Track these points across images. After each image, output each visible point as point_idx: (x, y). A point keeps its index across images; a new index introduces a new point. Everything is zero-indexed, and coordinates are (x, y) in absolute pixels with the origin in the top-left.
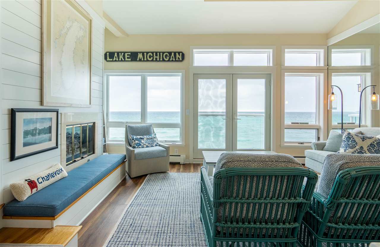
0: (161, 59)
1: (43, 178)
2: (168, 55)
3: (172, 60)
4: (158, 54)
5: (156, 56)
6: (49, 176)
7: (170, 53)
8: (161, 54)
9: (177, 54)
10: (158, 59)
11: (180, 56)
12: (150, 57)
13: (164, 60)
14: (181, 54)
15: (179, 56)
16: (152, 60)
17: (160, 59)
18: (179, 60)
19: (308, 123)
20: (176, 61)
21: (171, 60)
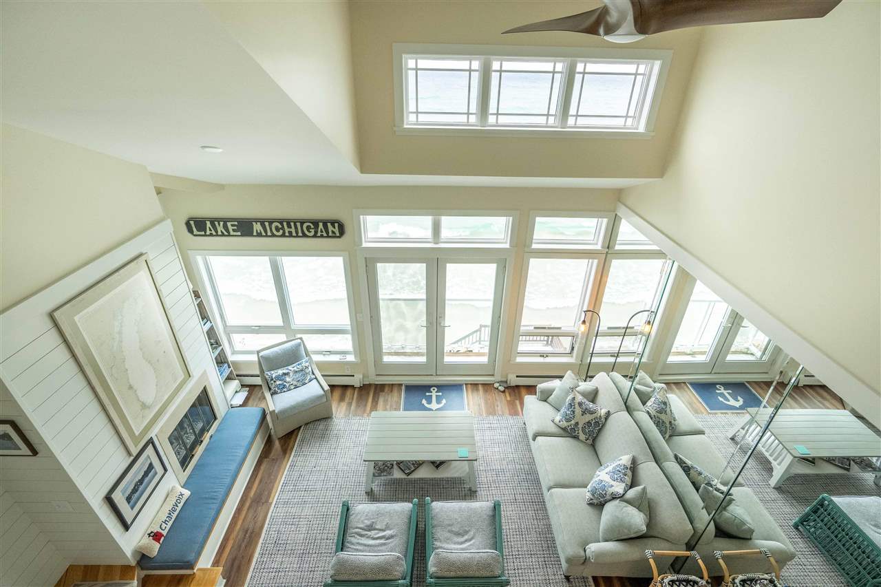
0: (300, 234)
1: (166, 521)
2: (312, 227)
3: (322, 236)
4: (292, 224)
5: (288, 227)
6: (170, 514)
7: (316, 223)
8: (298, 224)
9: (329, 224)
10: (294, 234)
11: (334, 228)
12: (277, 229)
13: (304, 235)
14: (336, 225)
15: (334, 230)
16: (283, 235)
17: (297, 232)
18: (334, 235)
19: (560, 328)
20: (328, 236)
21: (319, 234)
